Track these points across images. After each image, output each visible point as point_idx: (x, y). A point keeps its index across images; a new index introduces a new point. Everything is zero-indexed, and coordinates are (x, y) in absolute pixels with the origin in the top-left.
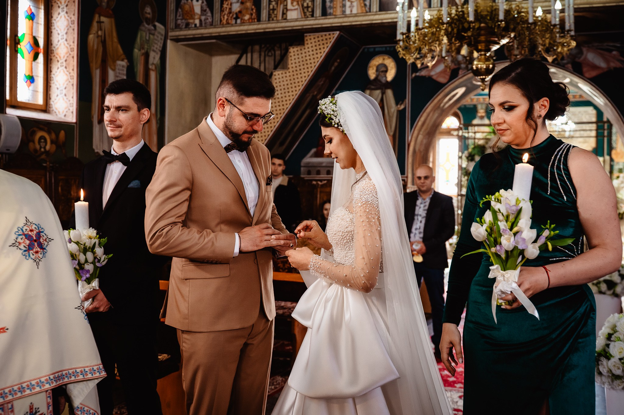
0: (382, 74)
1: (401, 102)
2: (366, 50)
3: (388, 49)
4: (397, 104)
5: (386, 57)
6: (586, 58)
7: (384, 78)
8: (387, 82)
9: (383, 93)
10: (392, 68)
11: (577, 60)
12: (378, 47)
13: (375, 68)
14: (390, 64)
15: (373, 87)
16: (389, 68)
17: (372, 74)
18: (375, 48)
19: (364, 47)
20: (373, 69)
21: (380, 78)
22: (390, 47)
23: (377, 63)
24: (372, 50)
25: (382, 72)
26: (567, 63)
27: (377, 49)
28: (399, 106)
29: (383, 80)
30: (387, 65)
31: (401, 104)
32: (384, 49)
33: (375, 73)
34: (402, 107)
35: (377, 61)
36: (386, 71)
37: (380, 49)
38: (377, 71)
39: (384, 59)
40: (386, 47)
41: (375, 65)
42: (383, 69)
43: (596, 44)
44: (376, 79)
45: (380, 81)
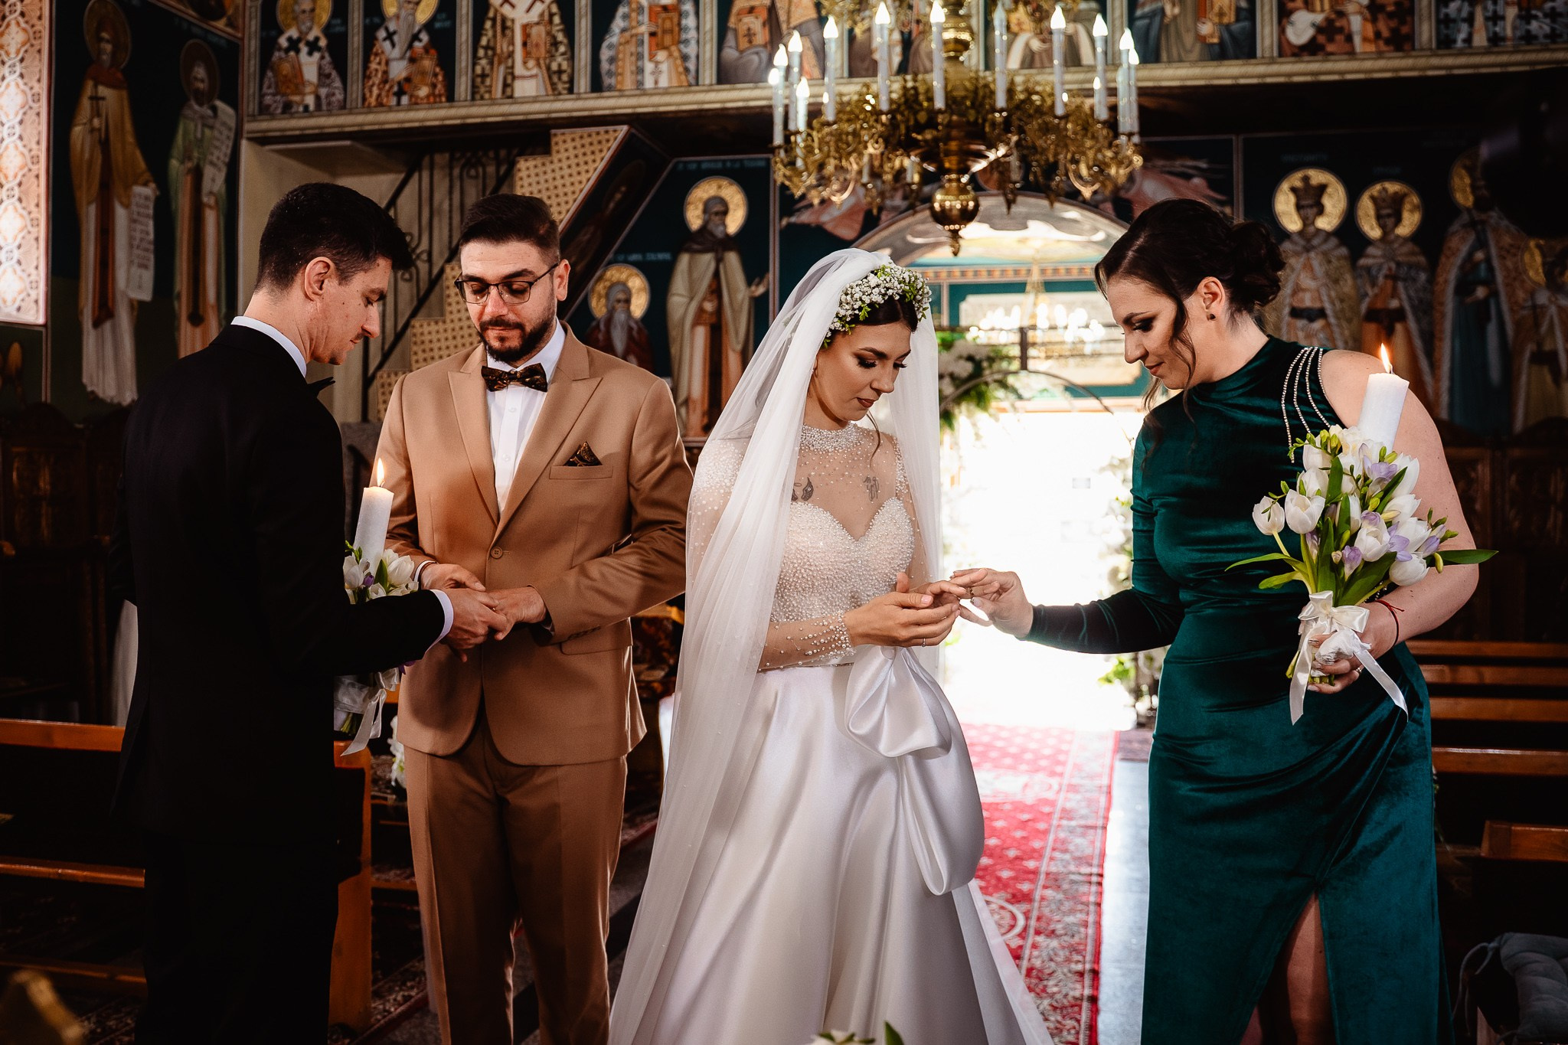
0: (716, 219)
1: (757, 280)
2: (681, 166)
3: (729, 164)
4: (749, 283)
5: (725, 182)
6: (1140, 192)
7: (721, 228)
8: (727, 235)
9: (719, 260)
10: (737, 205)
11: (1122, 194)
12: (707, 161)
13: (701, 207)
14: (732, 197)
15: (696, 247)
17: (694, 218)
18: (699, 163)
19: (675, 160)
20: (697, 208)
21: (711, 226)
22: (733, 161)
23: (705, 196)
24: (694, 166)
25: (717, 214)
26: (1104, 201)
27: (704, 166)
28: (753, 288)
29: (718, 232)
30: (727, 199)
31: (758, 285)
32: (720, 165)
33: (702, 216)
34: (761, 290)
36: (725, 212)
37: (712, 166)
38: (705, 211)
39: (720, 187)
40: (724, 161)
41: (700, 199)
42: (719, 208)
43: (1160, 163)
44: (704, 229)
45: (712, 234)
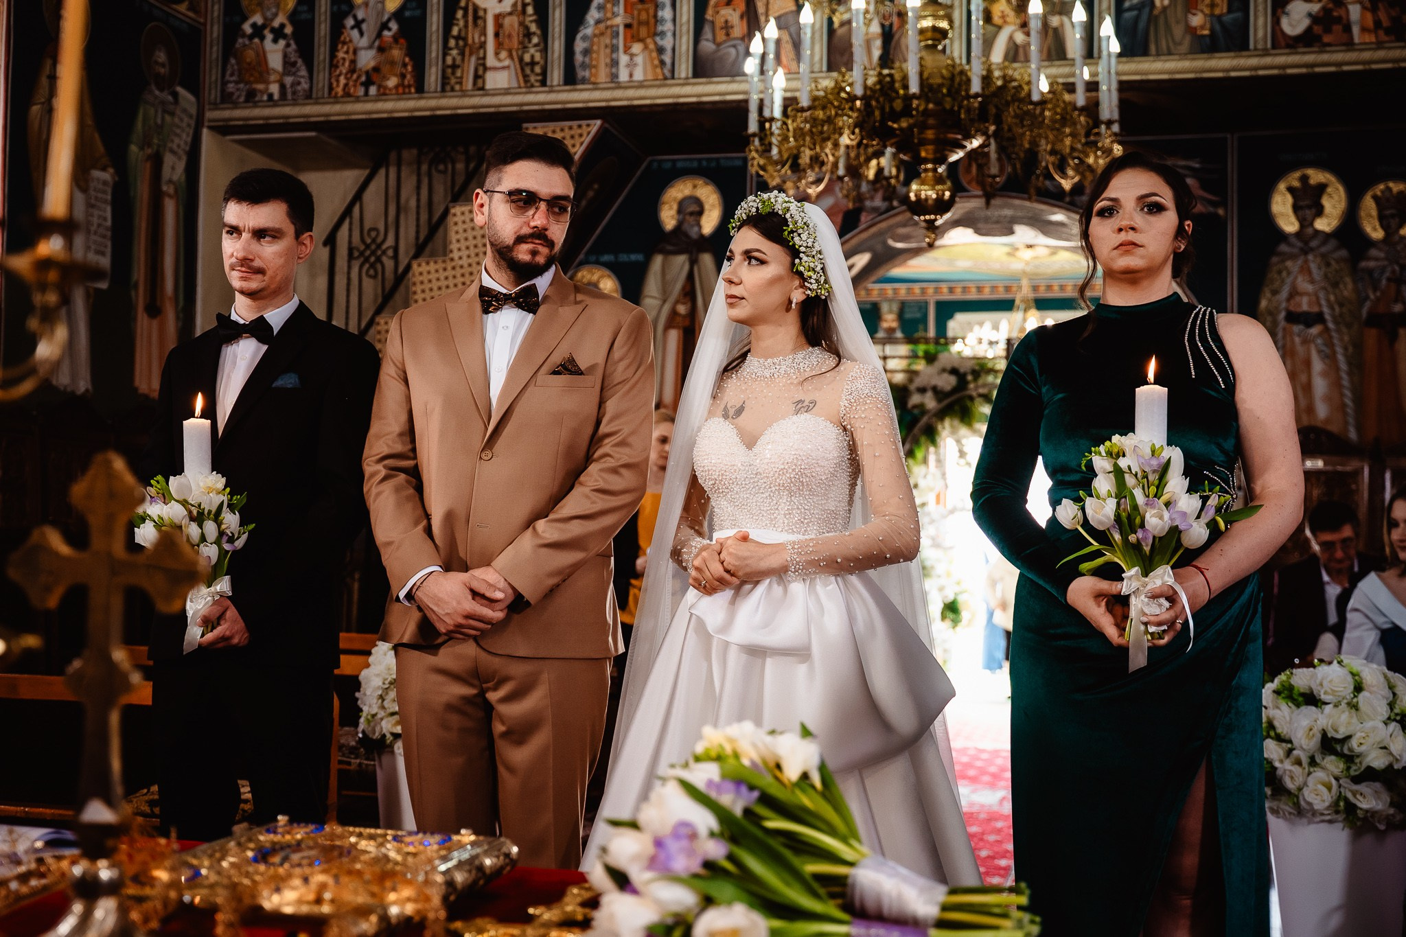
0: (691, 219)
2: (655, 165)
3: (704, 163)
5: (700, 182)
7: (696, 229)
8: (702, 236)
9: (693, 262)
10: (713, 206)
12: (681, 159)
13: (675, 207)
14: (708, 197)
15: (669, 248)
16: (707, 207)
17: (668, 218)
18: (674, 161)
19: (650, 158)
20: (671, 208)
21: (686, 227)
22: (708, 160)
23: (680, 196)
24: (668, 165)
25: (692, 214)
27: (679, 165)
29: (693, 233)
30: (703, 198)
32: (695, 164)
33: (676, 216)
35: (679, 191)
36: (700, 213)
37: (687, 164)
38: (679, 211)
39: (695, 187)
40: (700, 160)
41: (675, 199)
42: (694, 208)
44: (678, 229)
45: (687, 235)
